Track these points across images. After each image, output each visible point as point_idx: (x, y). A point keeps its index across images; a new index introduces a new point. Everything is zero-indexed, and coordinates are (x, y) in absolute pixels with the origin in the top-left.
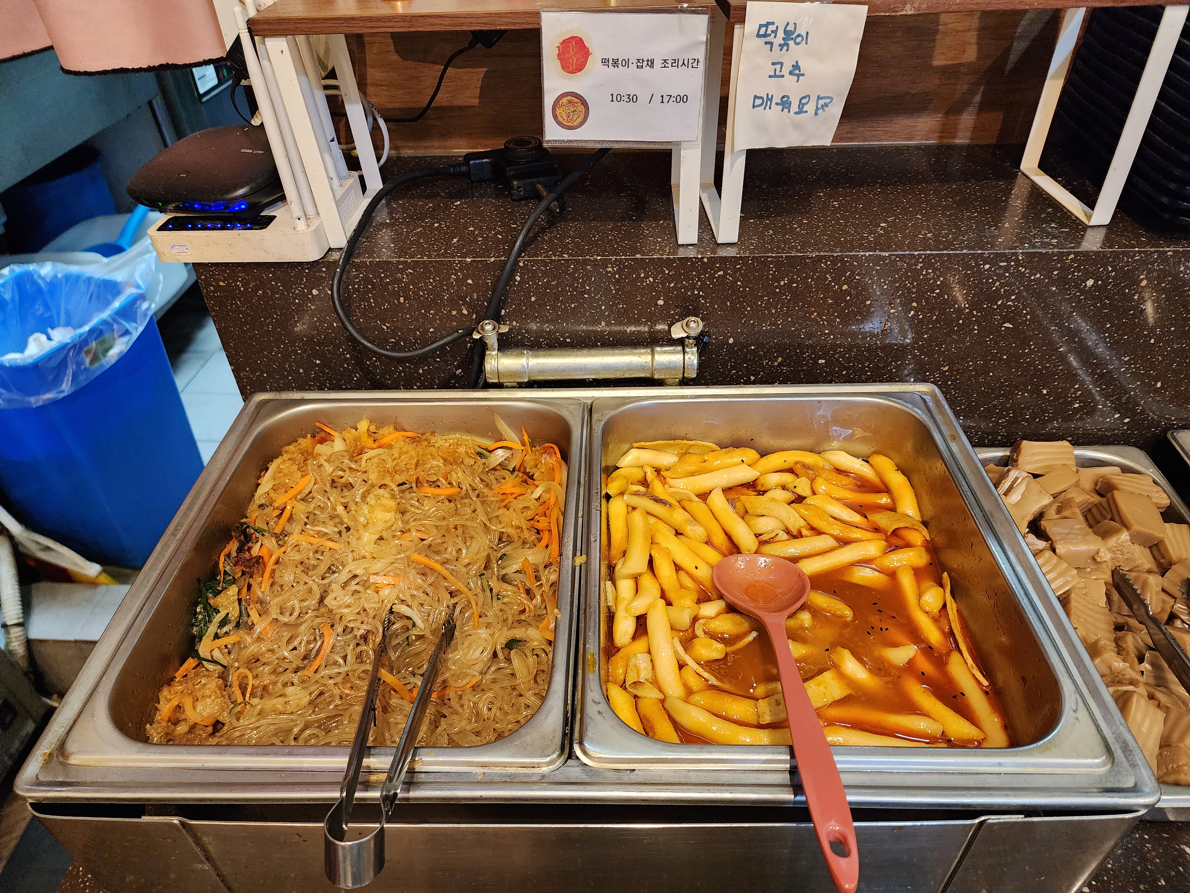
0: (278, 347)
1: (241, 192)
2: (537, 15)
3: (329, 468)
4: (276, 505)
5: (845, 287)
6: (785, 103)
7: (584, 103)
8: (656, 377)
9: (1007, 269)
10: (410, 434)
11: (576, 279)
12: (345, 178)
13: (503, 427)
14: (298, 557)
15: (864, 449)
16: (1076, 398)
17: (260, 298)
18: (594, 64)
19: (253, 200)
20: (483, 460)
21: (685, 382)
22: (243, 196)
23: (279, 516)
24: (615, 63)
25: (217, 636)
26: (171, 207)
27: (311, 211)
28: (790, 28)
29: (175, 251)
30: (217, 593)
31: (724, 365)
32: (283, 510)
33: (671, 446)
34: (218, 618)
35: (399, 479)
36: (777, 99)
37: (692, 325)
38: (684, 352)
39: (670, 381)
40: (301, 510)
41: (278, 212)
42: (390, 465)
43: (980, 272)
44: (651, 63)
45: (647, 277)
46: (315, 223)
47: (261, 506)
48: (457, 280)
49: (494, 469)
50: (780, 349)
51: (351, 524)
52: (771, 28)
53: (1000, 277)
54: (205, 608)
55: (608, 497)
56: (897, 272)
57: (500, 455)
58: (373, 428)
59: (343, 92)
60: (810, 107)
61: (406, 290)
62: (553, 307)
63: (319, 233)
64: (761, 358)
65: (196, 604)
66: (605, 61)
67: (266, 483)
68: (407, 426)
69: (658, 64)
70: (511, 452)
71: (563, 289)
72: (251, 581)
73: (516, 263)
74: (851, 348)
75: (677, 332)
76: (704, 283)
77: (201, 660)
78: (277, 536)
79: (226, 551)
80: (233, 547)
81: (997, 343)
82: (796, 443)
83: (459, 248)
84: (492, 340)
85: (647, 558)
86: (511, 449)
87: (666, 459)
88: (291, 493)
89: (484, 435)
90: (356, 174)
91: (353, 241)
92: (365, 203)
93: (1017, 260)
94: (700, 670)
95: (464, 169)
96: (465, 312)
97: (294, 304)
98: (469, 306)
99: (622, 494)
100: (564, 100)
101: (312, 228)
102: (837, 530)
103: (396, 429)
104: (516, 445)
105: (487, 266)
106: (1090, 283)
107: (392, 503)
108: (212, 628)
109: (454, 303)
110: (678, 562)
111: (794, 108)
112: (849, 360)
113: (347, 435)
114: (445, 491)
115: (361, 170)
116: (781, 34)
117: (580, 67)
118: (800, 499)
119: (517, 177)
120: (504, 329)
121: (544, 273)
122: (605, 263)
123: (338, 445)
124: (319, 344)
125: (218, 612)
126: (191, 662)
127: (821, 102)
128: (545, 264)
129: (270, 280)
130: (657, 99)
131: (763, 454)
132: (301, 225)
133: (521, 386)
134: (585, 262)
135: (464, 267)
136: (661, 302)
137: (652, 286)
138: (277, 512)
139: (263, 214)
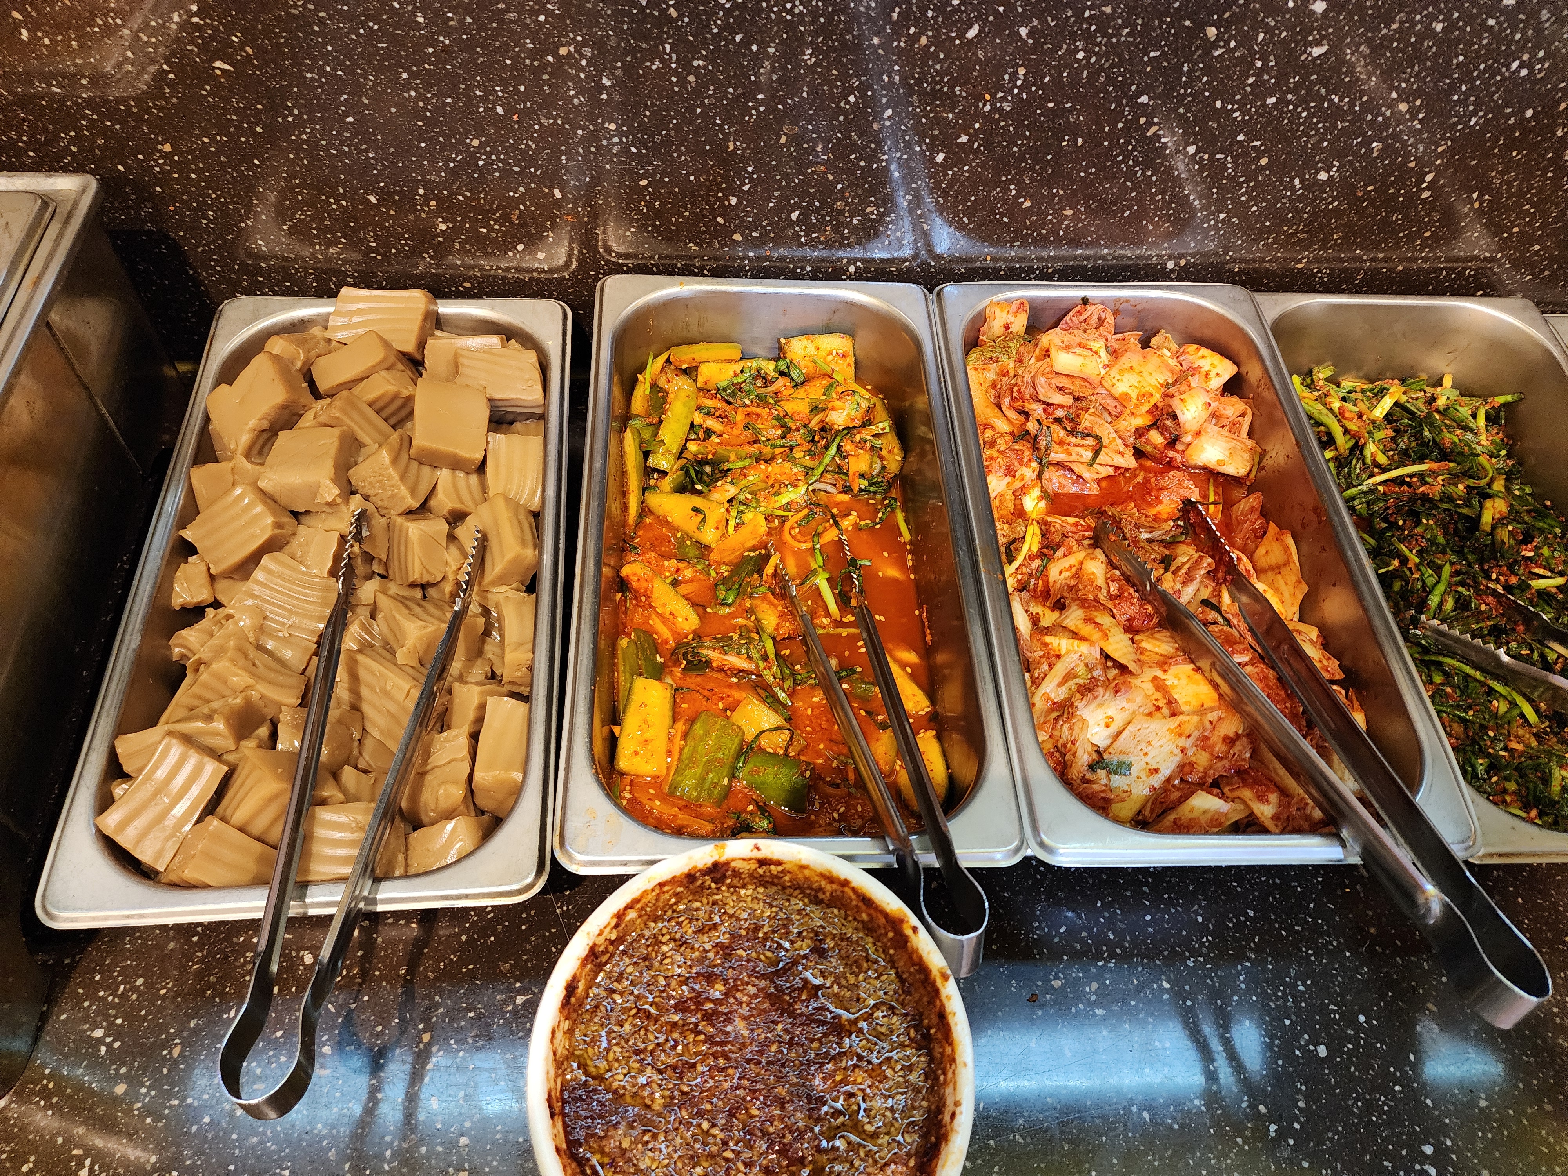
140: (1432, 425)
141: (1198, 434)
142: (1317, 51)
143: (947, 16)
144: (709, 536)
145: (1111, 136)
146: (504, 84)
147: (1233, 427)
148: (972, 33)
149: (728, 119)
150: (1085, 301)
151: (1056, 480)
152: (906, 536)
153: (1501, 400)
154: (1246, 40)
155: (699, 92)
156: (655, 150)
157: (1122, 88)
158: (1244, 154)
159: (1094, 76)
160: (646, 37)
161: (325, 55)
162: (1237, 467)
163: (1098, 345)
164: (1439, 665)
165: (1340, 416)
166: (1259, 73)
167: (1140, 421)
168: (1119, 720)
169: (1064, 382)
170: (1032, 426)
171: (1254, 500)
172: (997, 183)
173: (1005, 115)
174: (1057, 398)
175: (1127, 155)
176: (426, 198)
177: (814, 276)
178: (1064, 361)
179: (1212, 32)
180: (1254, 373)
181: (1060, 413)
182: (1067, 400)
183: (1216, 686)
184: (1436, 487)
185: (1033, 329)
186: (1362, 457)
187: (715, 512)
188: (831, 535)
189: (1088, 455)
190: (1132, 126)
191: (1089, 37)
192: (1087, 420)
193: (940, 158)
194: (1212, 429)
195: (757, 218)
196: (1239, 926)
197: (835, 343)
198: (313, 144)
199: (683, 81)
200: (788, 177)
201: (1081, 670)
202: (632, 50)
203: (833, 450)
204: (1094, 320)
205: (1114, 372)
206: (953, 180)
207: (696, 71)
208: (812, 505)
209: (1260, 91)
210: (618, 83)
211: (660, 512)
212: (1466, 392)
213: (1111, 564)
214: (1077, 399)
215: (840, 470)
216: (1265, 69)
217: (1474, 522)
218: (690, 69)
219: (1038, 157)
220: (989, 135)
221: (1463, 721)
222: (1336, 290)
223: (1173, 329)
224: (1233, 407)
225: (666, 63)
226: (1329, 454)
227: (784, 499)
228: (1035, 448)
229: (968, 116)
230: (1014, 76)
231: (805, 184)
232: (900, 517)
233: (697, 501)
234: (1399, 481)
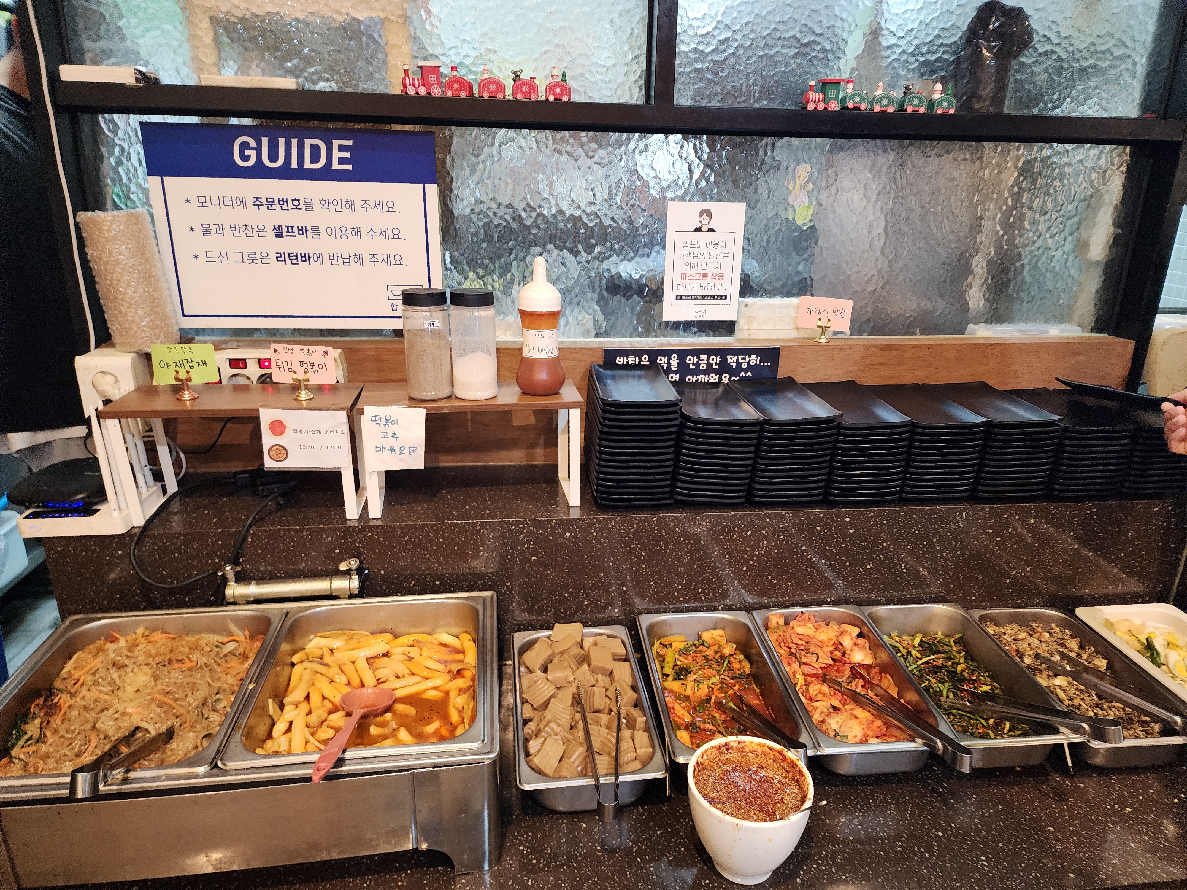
0: (92, 588)
1: (81, 496)
2: (258, 410)
3: (112, 655)
4: (74, 677)
5: (441, 540)
6: (392, 450)
7: (285, 449)
8: (334, 594)
9: (524, 528)
10: (171, 636)
11: (285, 540)
12: (152, 487)
13: (233, 627)
14: (83, 703)
15: (456, 630)
16: (584, 598)
17: (84, 557)
18: (289, 432)
19: (87, 500)
20: (218, 649)
21: (351, 596)
22: (81, 499)
23: (75, 684)
24: (300, 431)
25: (23, 747)
26: (33, 505)
27: (123, 506)
28: (388, 417)
29: (32, 530)
30: (27, 723)
31: (381, 587)
32: (78, 680)
33: (341, 635)
34: (26, 737)
35: (157, 660)
36: (388, 448)
37: (353, 562)
38: (350, 579)
39: (342, 596)
40: (90, 679)
41: (103, 507)
42: (153, 652)
43: (511, 530)
44: (319, 432)
45: (327, 537)
46: (124, 513)
47: (64, 679)
48: (212, 542)
49: (226, 655)
50: (413, 577)
51: (121, 685)
52: (377, 418)
53: (522, 533)
54: (18, 732)
55: (293, 665)
56: (468, 531)
57: (231, 646)
58: (147, 633)
59: (156, 439)
60: (406, 451)
61: (179, 549)
62: (272, 556)
63: (126, 518)
64: (402, 582)
65: (13, 729)
66: (295, 431)
67: (69, 666)
68: (171, 631)
69: (323, 432)
70: (237, 644)
71: (278, 545)
72: (50, 719)
73: (248, 531)
74: (453, 575)
75: (343, 567)
76: (361, 540)
77: (11, 757)
78: (71, 693)
79: (37, 702)
80: (40, 701)
81: (532, 568)
82: (418, 630)
83: (215, 524)
84: (231, 575)
85: (306, 694)
86: (237, 641)
87: (336, 643)
88: (85, 670)
89: (221, 634)
90: (159, 484)
91: (149, 522)
92: (163, 500)
93: (527, 524)
94: (317, 744)
95: (233, 480)
96: (217, 561)
97: (105, 559)
98: (219, 557)
99: (302, 662)
100: (274, 448)
101: (123, 515)
102: (425, 673)
103: (162, 633)
104: (242, 639)
105: (231, 534)
106: (568, 534)
107: (150, 672)
108: (21, 743)
109: (210, 556)
110: (325, 695)
111: (398, 451)
112: (453, 581)
113: (129, 638)
114: (187, 665)
115: (164, 481)
116: (383, 420)
117: (282, 433)
118: (411, 659)
119: (262, 485)
120: (238, 569)
121: (266, 537)
122: (301, 531)
123: (122, 643)
124: (119, 584)
125: (26, 733)
126: (6, 760)
127: (411, 449)
128: (266, 531)
129: (91, 546)
130: (324, 448)
131: (396, 637)
132: (116, 514)
133: (249, 603)
134: (290, 530)
135: (216, 534)
136: (337, 551)
137: (331, 542)
138: (73, 682)
139: (93, 508)
140: (935, 645)
141: (851, 650)
142: (852, 531)
143: (741, 530)
144: (689, 692)
145: (796, 559)
146: (613, 557)
147: (863, 647)
148: (749, 533)
149: (679, 561)
150: (802, 612)
151: (807, 669)
152: (758, 691)
153: (958, 636)
154: (829, 530)
155: (670, 555)
156: (656, 573)
157: (797, 544)
158: (840, 562)
159: (787, 542)
160: (656, 541)
161: (564, 553)
162: (868, 661)
163: (811, 625)
164: (951, 713)
165: (900, 643)
166: (836, 538)
167: (831, 648)
168: (840, 722)
169: (801, 637)
170: (793, 651)
171: (877, 669)
172: (764, 576)
173: (763, 555)
174: (800, 642)
175: (804, 564)
176: (583, 594)
177: (707, 611)
178: (799, 630)
179: (819, 528)
180: (865, 630)
181: (802, 647)
182: (804, 643)
183: (869, 711)
184: (940, 662)
185: (787, 623)
186: (911, 655)
187: (690, 684)
188: (731, 692)
189: (815, 659)
190: (802, 555)
191: (783, 532)
192: (812, 649)
193: (745, 569)
194: (856, 648)
195: (688, 592)
196: (904, 802)
197: (720, 632)
198: (554, 579)
199: (666, 552)
200: (697, 578)
201: (825, 710)
202: (652, 545)
203: (726, 662)
204: (807, 619)
205: (818, 633)
206: (750, 576)
207: (670, 549)
208: (721, 682)
209: (839, 543)
210: (647, 554)
211: (669, 688)
212: (947, 636)
213: (830, 687)
214: (807, 643)
215: (730, 669)
216: (838, 537)
217: (955, 672)
218: (668, 548)
219: (775, 566)
220: (759, 560)
221: (962, 726)
222: (889, 604)
223: (835, 620)
224: (861, 641)
225: (661, 547)
226: (899, 654)
227: (712, 681)
228: (796, 657)
229: (752, 556)
230: (763, 544)
231: (703, 580)
232: (754, 686)
233: (683, 682)
234: (927, 663)
